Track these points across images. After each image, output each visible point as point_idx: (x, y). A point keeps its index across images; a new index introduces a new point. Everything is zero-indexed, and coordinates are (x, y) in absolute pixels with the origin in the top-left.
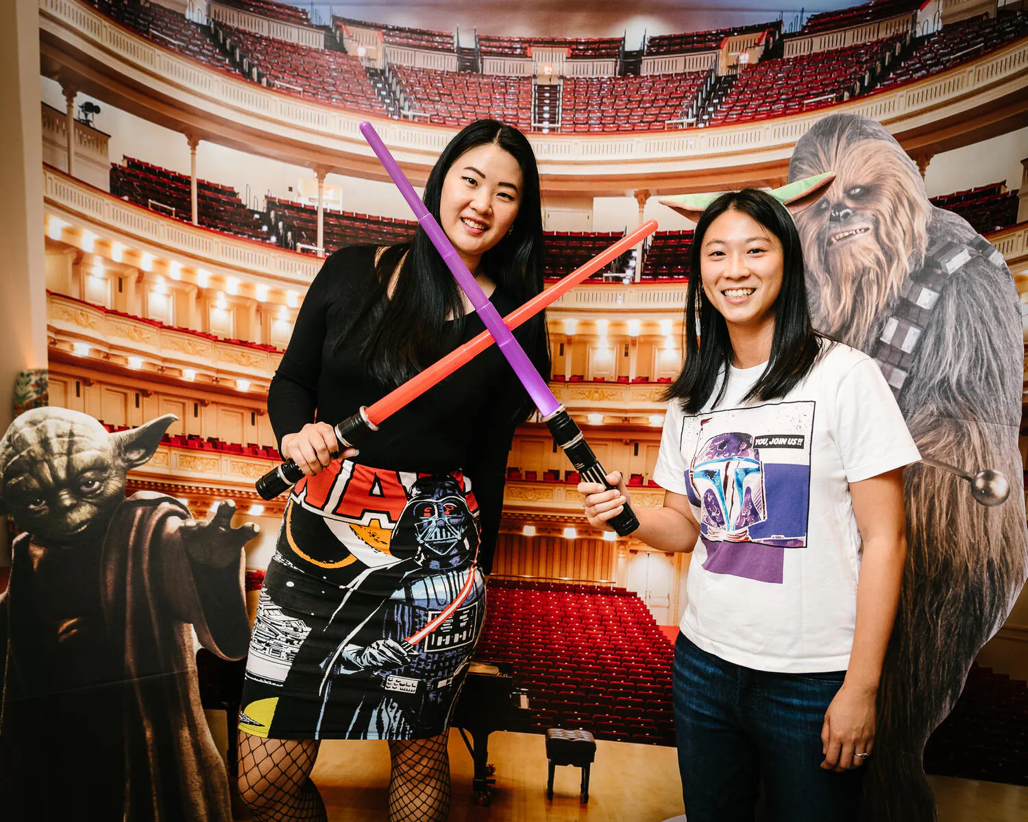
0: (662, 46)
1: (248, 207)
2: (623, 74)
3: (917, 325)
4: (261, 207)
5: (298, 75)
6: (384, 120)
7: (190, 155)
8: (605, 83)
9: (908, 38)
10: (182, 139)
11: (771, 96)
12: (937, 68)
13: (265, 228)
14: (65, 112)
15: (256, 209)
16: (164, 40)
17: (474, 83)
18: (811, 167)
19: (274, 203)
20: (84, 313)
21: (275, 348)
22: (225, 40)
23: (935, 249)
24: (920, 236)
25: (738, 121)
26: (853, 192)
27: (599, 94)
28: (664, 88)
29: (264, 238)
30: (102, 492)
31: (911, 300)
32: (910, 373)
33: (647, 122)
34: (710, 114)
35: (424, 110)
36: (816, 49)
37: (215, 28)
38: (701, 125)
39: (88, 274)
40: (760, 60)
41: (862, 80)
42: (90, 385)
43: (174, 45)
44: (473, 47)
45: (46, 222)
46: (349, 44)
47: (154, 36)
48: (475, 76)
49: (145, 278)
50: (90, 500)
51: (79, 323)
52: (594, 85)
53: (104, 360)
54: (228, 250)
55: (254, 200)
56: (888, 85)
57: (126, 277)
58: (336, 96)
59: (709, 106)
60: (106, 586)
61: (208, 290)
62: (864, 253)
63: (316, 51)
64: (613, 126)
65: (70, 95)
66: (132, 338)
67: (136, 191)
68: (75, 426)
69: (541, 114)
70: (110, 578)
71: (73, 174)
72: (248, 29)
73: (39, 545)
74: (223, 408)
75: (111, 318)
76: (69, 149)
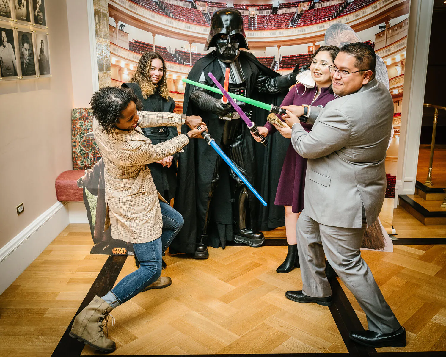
0: (283, 6)
1: (170, 53)
2: (273, 13)
4: (174, 53)
5: (183, 15)
7: (153, 39)
8: (268, 16)
9: (346, 3)
10: (151, 34)
11: (312, 19)
12: (353, 11)
13: (175, 59)
14: (115, 26)
15: (172, 53)
16: (145, 6)
18: (331, 37)
19: (178, 51)
21: (179, 92)
22: (162, 6)
25: (303, 26)
27: (267, 18)
28: (284, 17)
29: (175, 61)
33: (279, 26)
34: (296, 24)
36: (323, 6)
37: (159, 2)
38: (294, 27)
39: (123, 74)
40: (309, 9)
41: (335, 14)
43: (147, 7)
44: (232, 7)
46: (197, 6)
47: (141, 5)
55: (172, 51)
56: (341, 15)
58: (194, 21)
59: (296, 22)
63: (189, 9)
64: (271, 27)
65: (117, 22)
67: (137, 49)
69: (251, 25)
71: (118, 45)
72: (169, 3)
76: (117, 38)
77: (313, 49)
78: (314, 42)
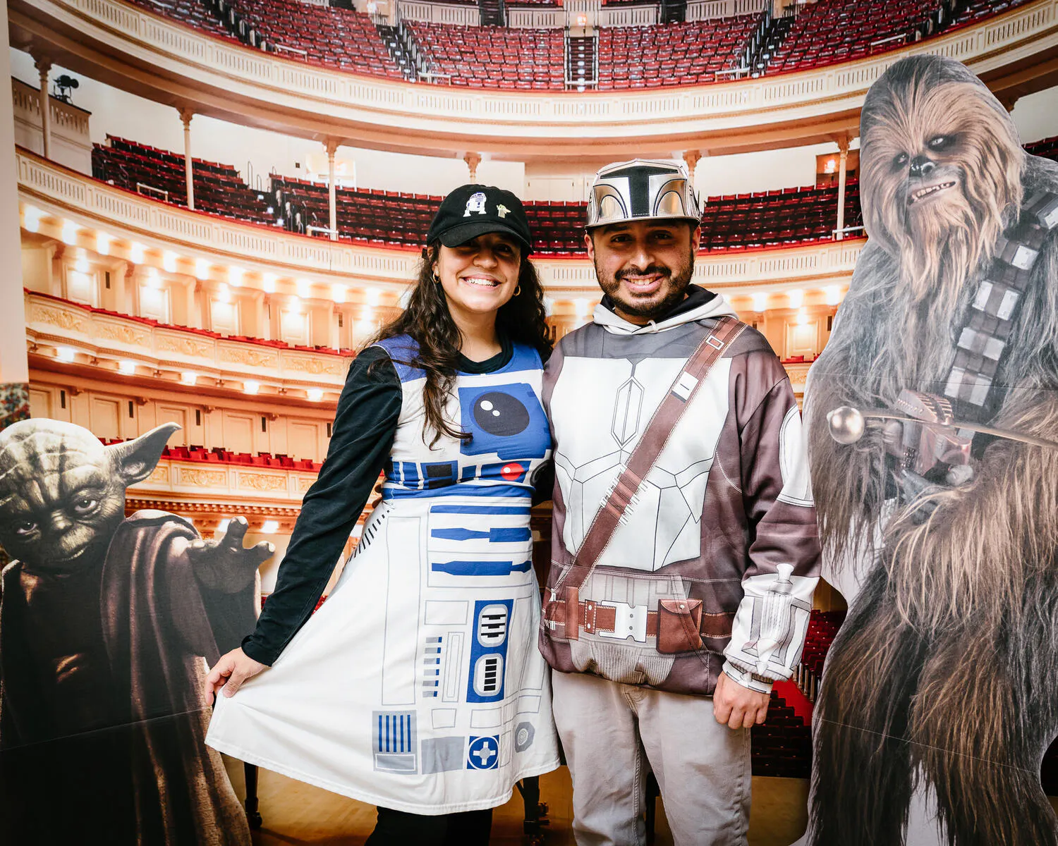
1: (250, 187)
2: (666, 21)
3: (1015, 288)
4: (266, 186)
5: (301, 37)
6: (400, 83)
7: (183, 132)
8: (646, 32)
10: (174, 113)
11: (834, 39)
13: (270, 210)
14: (38, 86)
15: (259, 190)
17: (499, 38)
18: (885, 116)
19: (281, 181)
20: (67, 313)
21: (287, 344)
23: (1031, 202)
24: (1014, 189)
25: (797, 69)
26: (934, 143)
27: (639, 45)
28: (712, 35)
29: (270, 222)
30: (100, 511)
31: (1007, 260)
32: (1009, 342)
33: (694, 74)
34: (765, 62)
35: (444, 71)
38: (756, 75)
39: (71, 269)
41: (935, 17)
42: (77, 394)
43: (160, 8)
45: (21, 212)
48: (500, 31)
49: (136, 271)
50: (86, 522)
51: (62, 325)
52: (633, 34)
53: (92, 365)
54: (230, 236)
55: (257, 180)
56: (965, 21)
57: (114, 271)
58: (345, 59)
59: (764, 53)
60: (107, 617)
61: (209, 282)
62: (950, 210)
63: (321, 9)
64: (658, 80)
65: (43, 68)
66: (124, 340)
67: (122, 173)
68: (66, 439)
69: (575, 70)
70: (112, 608)
71: (50, 157)
73: (32, 574)
74: (230, 414)
75: (99, 317)
76: (44, 130)
77: (838, 166)
78: (842, 139)
